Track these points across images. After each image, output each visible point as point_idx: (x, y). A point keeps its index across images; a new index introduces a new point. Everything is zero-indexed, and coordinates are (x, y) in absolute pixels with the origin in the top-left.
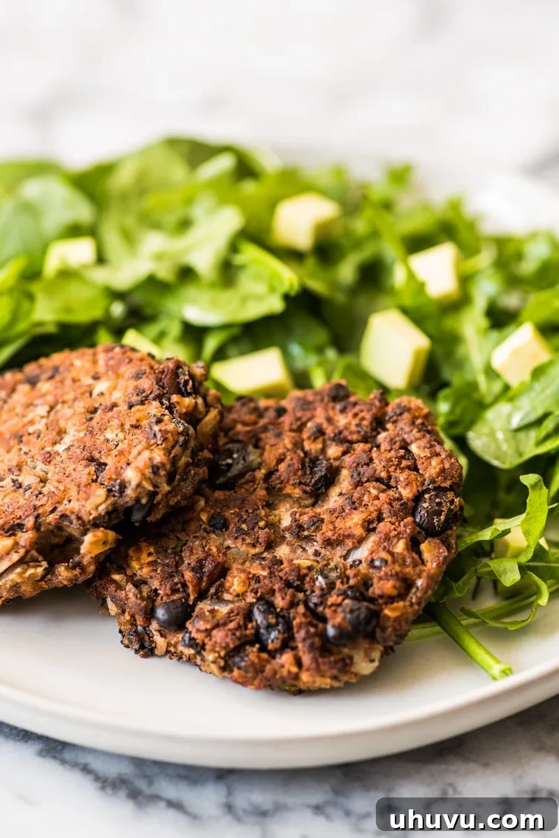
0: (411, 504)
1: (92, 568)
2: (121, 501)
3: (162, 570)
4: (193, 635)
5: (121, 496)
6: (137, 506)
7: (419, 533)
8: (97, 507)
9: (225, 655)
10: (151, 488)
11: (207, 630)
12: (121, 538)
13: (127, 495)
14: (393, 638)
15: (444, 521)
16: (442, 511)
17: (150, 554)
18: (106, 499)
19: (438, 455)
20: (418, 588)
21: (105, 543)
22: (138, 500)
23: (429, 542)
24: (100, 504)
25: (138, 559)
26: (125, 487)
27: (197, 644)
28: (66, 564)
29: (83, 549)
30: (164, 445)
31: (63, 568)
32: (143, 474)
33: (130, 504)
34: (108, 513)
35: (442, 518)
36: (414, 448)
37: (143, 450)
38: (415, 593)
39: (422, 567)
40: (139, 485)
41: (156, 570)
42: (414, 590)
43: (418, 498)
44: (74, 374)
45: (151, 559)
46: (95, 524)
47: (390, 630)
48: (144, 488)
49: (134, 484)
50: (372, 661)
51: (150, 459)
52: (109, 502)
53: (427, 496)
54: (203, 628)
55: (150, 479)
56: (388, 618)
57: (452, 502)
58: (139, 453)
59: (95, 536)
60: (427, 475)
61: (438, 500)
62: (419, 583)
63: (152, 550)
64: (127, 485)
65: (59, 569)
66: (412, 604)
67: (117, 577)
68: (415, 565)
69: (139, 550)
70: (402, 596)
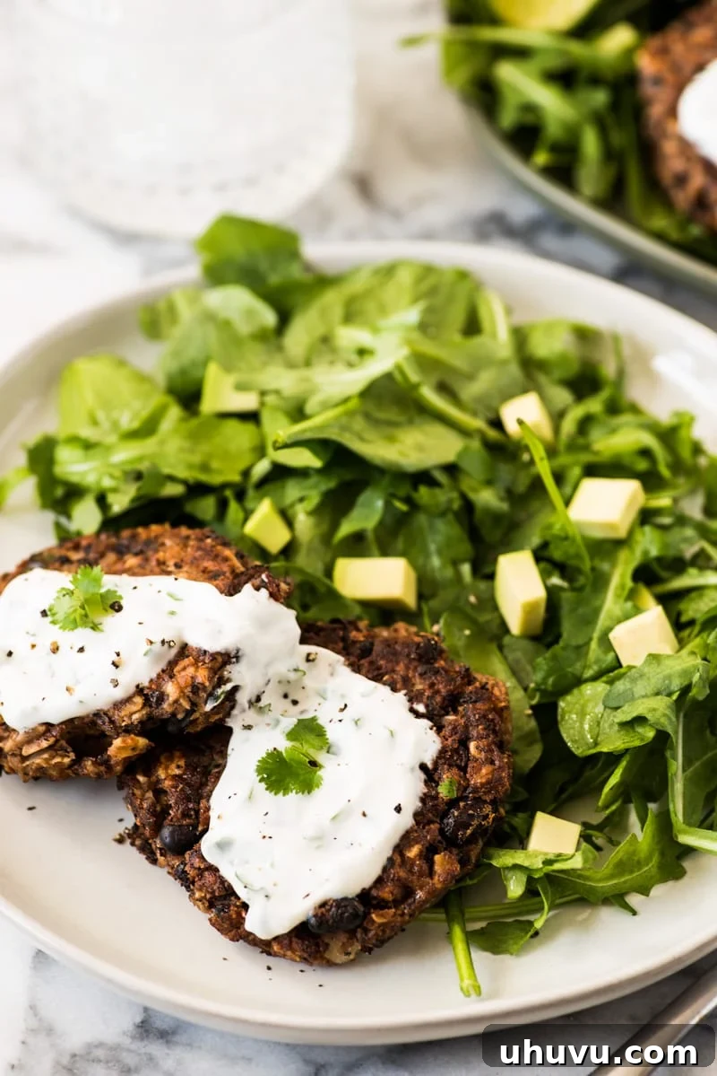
0: (442, 807)
1: (119, 768)
2: (157, 712)
3: (182, 790)
4: (186, 869)
5: (157, 708)
6: (173, 719)
7: (439, 842)
8: (132, 714)
9: (211, 898)
10: (188, 707)
11: (199, 868)
12: (153, 745)
13: (162, 709)
14: (374, 941)
15: (470, 835)
16: (472, 825)
17: (178, 767)
18: (142, 708)
19: (492, 762)
20: (415, 900)
21: (133, 749)
22: (174, 715)
23: (445, 855)
24: (135, 713)
25: (166, 768)
26: (163, 700)
27: (188, 879)
28: (94, 759)
29: (112, 751)
30: (210, 665)
31: (90, 763)
32: (182, 692)
33: (165, 717)
34: (141, 722)
35: (469, 832)
36: (472, 746)
37: (188, 665)
38: (410, 905)
39: (428, 880)
40: (176, 701)
41: (177, 787)
42: (410, 901)
43: (452, 803)
44: (161, 555)
45: (177, 772)
46: (128, 730)
47: (372, 933)
48: (181, 705)
49: (171, 699)
50: (348, 954)
51: (192, 678)
52: (144, 712)
53: (462, 804)
54: (197, 865)
55: (188, 697)
56: (373, 921)
57: (486, 817)
58: (184, 669)
59: (124, 741)
60: (472, 782)
61: (471, 812)
62: (420, 895)
63: (182, 763)
64: (166, 698)
65: (86, 763)
66: (403, 915)
67: (141, 779)
68: (421, 875)
69: (171, 759)
70: (396, 903)
